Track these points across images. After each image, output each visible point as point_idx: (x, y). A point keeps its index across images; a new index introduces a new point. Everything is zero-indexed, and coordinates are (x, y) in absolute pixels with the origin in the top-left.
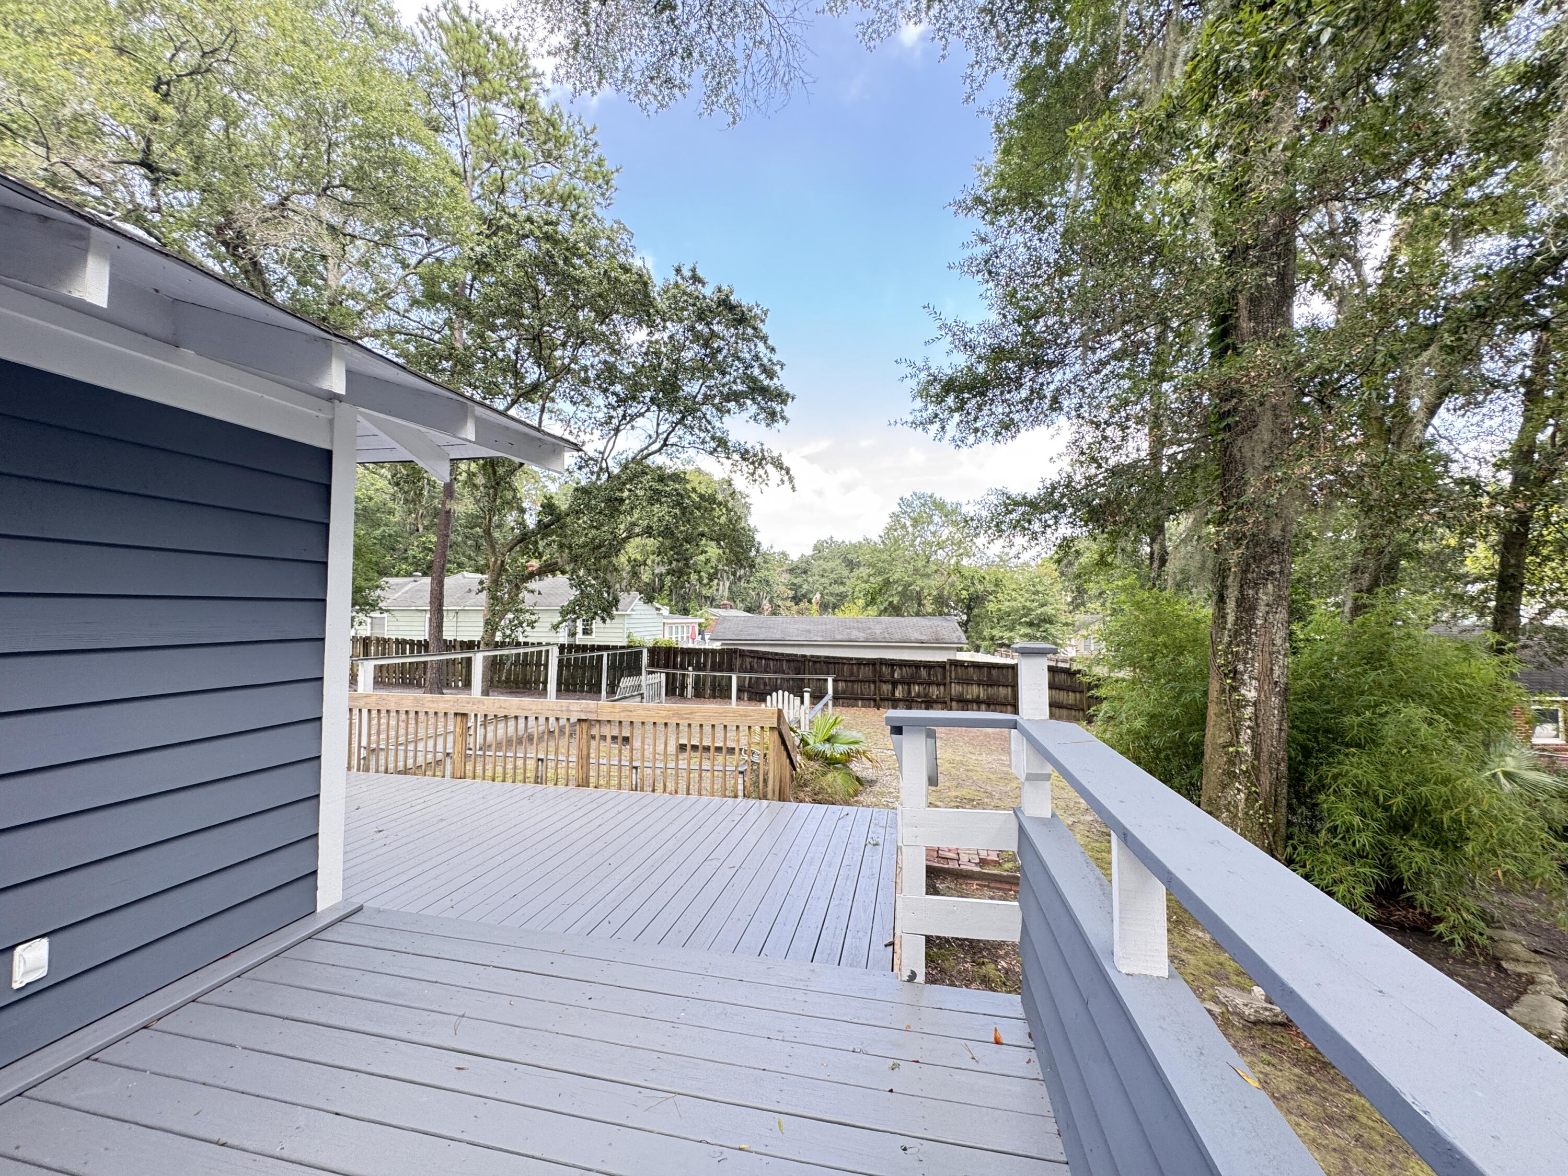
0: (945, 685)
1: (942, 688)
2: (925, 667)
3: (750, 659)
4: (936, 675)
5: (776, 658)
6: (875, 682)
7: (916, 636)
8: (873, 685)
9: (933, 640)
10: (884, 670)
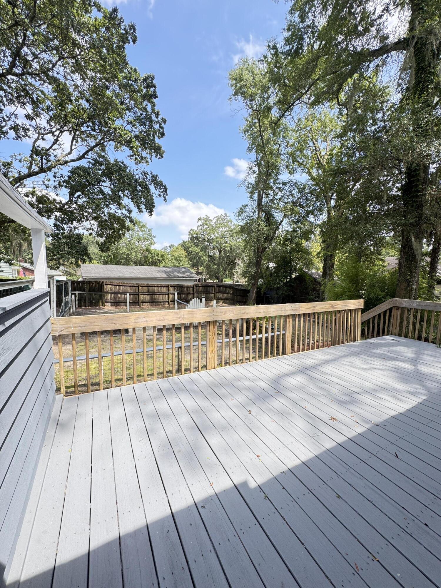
1: (192, 295)
2: (186, 287)
3: (111, 286)
4: (190, 290)
5: (124, 285)
6: (168, 294)
7: (180, 275)
8: (167, 296)
9: (187, 276)
10: (171, 289)
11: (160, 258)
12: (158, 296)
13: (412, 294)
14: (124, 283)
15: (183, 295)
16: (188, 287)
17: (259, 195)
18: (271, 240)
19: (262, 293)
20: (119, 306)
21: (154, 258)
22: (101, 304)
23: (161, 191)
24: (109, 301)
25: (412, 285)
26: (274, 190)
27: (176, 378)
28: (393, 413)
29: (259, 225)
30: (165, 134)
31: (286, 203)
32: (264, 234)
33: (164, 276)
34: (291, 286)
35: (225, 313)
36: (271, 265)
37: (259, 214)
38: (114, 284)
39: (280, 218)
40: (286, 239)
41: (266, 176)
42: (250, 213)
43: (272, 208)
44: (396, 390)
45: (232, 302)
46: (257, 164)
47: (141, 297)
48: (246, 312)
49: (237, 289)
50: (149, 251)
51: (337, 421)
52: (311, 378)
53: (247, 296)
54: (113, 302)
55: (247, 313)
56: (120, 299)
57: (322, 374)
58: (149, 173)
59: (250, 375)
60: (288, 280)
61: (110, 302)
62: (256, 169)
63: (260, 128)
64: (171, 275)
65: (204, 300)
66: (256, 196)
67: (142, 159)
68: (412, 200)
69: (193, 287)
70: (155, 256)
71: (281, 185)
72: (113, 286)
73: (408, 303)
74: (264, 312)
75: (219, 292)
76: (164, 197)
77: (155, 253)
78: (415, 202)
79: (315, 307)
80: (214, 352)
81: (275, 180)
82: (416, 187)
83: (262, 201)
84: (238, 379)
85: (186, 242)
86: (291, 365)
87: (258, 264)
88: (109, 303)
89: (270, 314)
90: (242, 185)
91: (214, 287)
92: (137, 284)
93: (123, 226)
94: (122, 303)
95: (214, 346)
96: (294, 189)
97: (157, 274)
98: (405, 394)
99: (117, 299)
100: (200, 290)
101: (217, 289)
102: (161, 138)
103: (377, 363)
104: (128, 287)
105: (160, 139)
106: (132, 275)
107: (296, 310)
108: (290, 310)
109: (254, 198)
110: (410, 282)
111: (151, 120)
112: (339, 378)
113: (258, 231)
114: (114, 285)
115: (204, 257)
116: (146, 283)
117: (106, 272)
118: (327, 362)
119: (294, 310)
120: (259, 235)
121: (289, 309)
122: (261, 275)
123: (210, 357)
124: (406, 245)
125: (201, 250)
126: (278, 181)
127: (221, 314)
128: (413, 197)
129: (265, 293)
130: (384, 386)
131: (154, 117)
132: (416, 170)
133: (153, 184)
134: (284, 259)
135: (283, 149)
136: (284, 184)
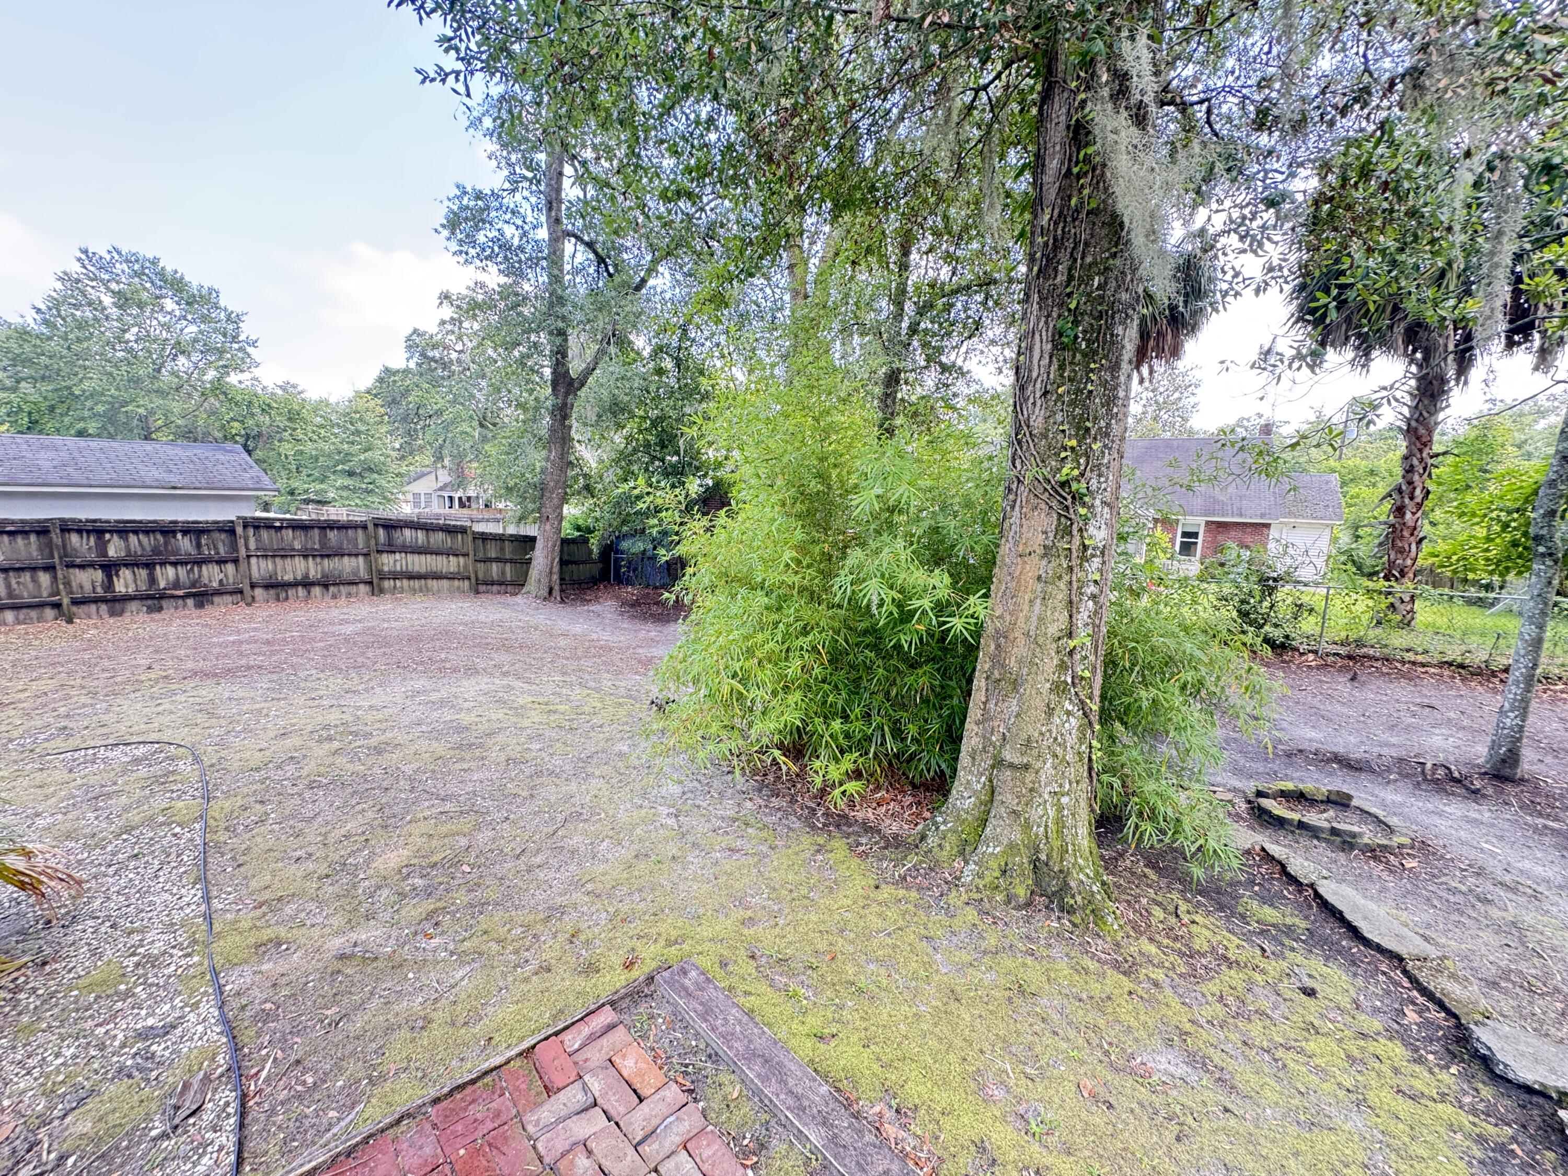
0: (236, 561)
1: (230, 568)
4: (210, 545)
6: (54, 570)
7: (156, 476)
8: (42, 576)
9: (200, 483)
10: (74, 543)
15: (170, 571)
53: (524, 562)
69: (232, 532)
75: (395, 548)
77: (250, 405)
85: (397, 373)
91: (364, 529)
101: (381, 536)
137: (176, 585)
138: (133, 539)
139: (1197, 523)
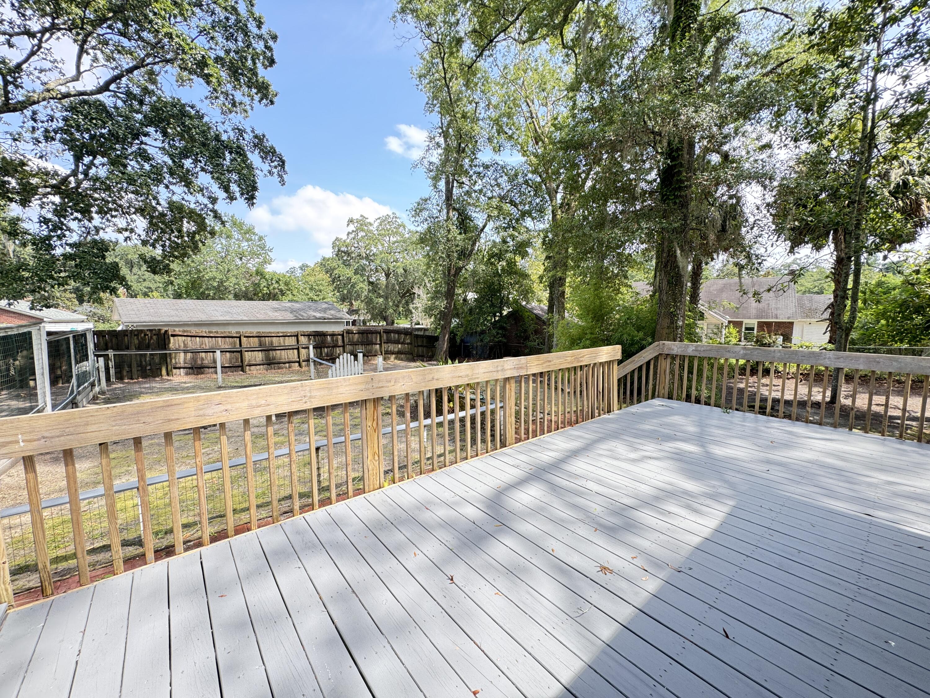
2: (330, 335)
3: (184, 338)
4: (337, 341)
5: (212, 335)
6: (298, 349)
7: (318, 315)
8: (296, 351)
9: (331, 317)
10: (303, 340)
11: (283, 287)
12: (278, 352)
13: (677, 334)
14: (210, 332)
15: (326, 350)
16: (333, 335)
17: (447, 183)
18: (470, 255)
19: (458, 341)
20: (202, 373)
21: (271, 288)
22: (164, 372)
23: (273, 164)
24: (182, 365)
25: (677, 320)
26: (471, 176)
27: (298, 519)
28: (696, 540)
29: (449, 231)
30: (276, 60)
31: (490, 198)
32: (457, 246)
33: (289, 317)
34: (502, 328)
35: (395, 382)
36: (471, 296)
37: (448, 213)
38: (189, 334)
39: (481, 220)
40: (492, 256)
41: (458, 152)
42: (435, 211)
43: (469, 204)
44: (686, 492)
45: (411, 356)
46: (443, 132)
47: (247, 356)
48: (436, 378)
49: (417, 336)
50: (261, 275)
51: (611, 572)
52: (554, 488)
53: (434, 347)
54: (189, 368)
55: (437, 380)
56: (206, 362)
57: (570, 476)
58: (249, 130)
59: (447, 496)
60: (497, 318)
61: (184, 368)
62: (441, 140)
63: (445, 74)
64: (302, 316)
65: (360, 356)
66: (442, 184)
67: (234, 105)
68: (674, 195)
69: (343, 335)
70: (272, 284)
71: (482, 169)
72: (189, 338)
73: (680, 347)
74: (467, 376)
75: (388, 341)
76: (280, 176)
77: (272, 280)
78: (676, 197)
79: (550, 361)
80: (377, 458)
81: (472, 160)
82: (679, 176)
83: (452, 193)
84: (425, 506)
85: (328, 260)
86: (517, 467)
87: (450, 294)
88: (182, 370)
89: (478, 378)
90: (419, 166)
91: (380, 333)
92: (237, 333)
93: (202, 226)
94: (209, 368)
95: (376, 446)
96: (502, 177)
97: (276, 314)
98: (702, 500)
99: (199, 362)
100: (355, 340)
101: (385, 336)
102: (269, 68)
103: (650, 448)
104: (220, 339)
105: (266, 68)
106: (228, 318)
107: (521, 368)
108: (510, 369)
109: (440, 188)
110: (675, 316)
111: (246, 34)
112: (599, 482)
113: (448, 240)
114: (191, 336)
115: (361, 285)
116: (254, 330)
117: (173, 313)
118: (575, 454)
119: (518, 368)
120: (449, 248)
121: (509, 367)
122: (455, 312)
123: (370, 468)
124: (668, 262)
125: (356, 273)
126: (476, 162)
127: (388, 384)
128: (675, 189)
129: (462, 341)
130: (668, 487)
131: (252, 27)
132: (678, 149)
133: (257, 152)
134: (490, 286)
135: (483, 111)
136: (487, 167)
137: (327, 355)
138: (317, 338)
139: (754, 323)
